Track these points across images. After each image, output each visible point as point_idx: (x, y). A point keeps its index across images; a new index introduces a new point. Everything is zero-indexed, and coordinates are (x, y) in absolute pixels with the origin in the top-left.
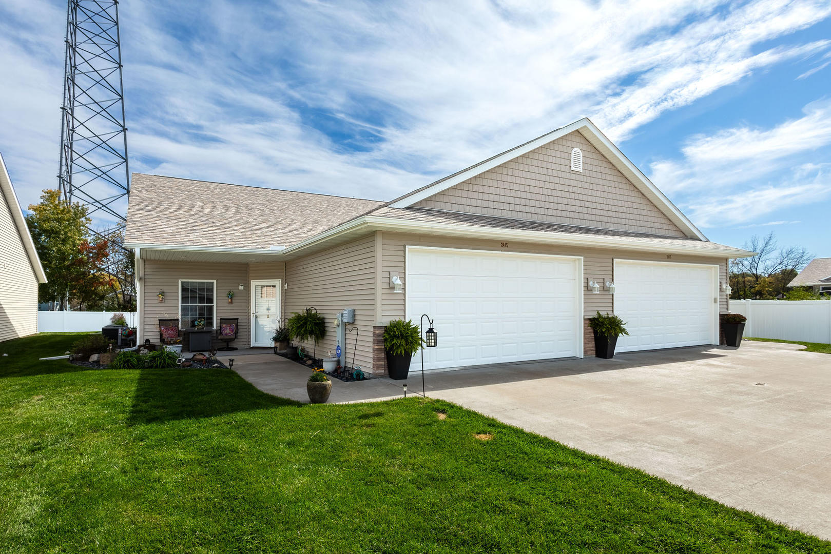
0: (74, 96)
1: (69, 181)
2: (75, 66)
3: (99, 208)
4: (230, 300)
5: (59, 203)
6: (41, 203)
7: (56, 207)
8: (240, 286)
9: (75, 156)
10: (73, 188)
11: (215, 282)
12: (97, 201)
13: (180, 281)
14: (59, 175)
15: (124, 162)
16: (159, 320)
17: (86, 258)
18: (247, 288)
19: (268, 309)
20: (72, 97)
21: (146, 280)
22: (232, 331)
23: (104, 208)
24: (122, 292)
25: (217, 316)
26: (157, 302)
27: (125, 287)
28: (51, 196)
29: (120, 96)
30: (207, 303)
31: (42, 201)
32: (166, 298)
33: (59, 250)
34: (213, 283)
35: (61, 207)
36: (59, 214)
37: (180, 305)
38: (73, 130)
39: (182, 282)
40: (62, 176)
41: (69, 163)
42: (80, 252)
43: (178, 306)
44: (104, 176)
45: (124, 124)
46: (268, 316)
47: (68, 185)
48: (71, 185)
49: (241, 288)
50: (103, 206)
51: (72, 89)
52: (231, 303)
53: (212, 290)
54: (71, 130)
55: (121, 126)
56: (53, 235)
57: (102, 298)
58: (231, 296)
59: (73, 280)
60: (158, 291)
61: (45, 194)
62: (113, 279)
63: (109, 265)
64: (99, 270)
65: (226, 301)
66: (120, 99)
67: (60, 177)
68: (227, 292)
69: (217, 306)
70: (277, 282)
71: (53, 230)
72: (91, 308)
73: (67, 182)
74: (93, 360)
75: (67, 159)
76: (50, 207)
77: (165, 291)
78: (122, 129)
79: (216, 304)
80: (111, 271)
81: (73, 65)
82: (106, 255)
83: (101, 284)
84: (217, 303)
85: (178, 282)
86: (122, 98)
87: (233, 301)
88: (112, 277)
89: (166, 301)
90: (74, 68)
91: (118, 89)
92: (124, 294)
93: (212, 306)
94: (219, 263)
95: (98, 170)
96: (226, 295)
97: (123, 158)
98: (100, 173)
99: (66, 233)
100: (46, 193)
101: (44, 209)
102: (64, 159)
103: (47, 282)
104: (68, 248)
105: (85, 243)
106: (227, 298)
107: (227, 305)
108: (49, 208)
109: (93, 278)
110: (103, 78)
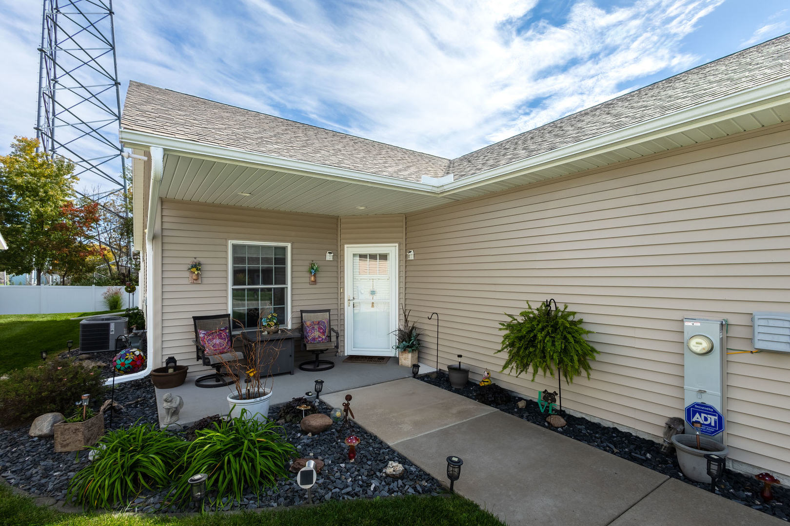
0: (56, 42)
1: (50, 135)
2: (57, 8)
3: (88, 169)
4: (312, 279)
5: (37, 155)
6: (13, 152)
7: (32, 160)
8: (328, 254)
9: (58, 109)
10: (56, 145)
11: (289, 245)
12: (84, 160)
13: (231, 243)
14: (36, 126)
15: (117, 120)
16: (195, 318)
17: (71, 223)
18: (339, 258)
19: (373, 293)
20: (53, 44)
21: (166, 240)
22: (323, 333)
23: (94, 169)
24: (116, 264)
25: (292, 306)
26: (186, 281)
27: (119, 258)
28: (25, 146)
29: (111, 46)
30: (276, 284)
31: (13, 150)
32: (205, 275)
33: (37, 211)
34: (284, 249)
35: (40, 161)
36: (37, 168)
37: (230, 287)
38: (55, 80)
39: (235, 247)
40: (40, 128)
41: (51, 116)
42: (62, 214)
43: (226, 290)
44: (94, 134)
45: (116, 78)
46: (373, 303)
47: (50, 140)
48: (53, 140)
49: (329, 257)
50: (93, 167)
51: (54, 33)
52: (315, 282)
53: (283, 261)
54: (52, 80)
55: (113, 80)
56: (27, 193)
57: (91, 269)
58: (313, 270)
59: (54, 248)
60: (190, 261)
61: (17, 143)
62: (105, 249)
63: (100, 232)
64: (88, 237)
65: (307, 280)
66: (112, 49)
67: (37, 129)
68: (307, 263)
69: (292, 289)
70: (392, 250)
71: (27, 187)
72: (76, 282)
73: (48, 136)
74: (38, 433)
75: (47, 111)
76: (26, 159)
77: (202, 261)
78: (113, 83)
79: (292, 286)
80: (103, 240)
81: (54, 7)
82: (96, 220)
83: (90, 254)
84: (292, 283)
85: (226, 246)
86: (113, 48)
87: (318, 280)
88: (103, 246)
89: (205, 281)
90: (56, 10)
91: (109, 38)
92: (118, 265)
93: (283, 289)
94: (297, 214)
95: (85, 125)
96: (307, 268)
97: (116, 116)
98: (88, 130)
99: (46, 192)
100: (18, 140)
101: (16, 160)
102: (43, 109)
103: (6, 248)
104: (49, 209)
105: (70, 205)
106: (308, 275)
107: (308, 286)
108: (23, 160)
109: (80, 247)
110: (92, 25)
